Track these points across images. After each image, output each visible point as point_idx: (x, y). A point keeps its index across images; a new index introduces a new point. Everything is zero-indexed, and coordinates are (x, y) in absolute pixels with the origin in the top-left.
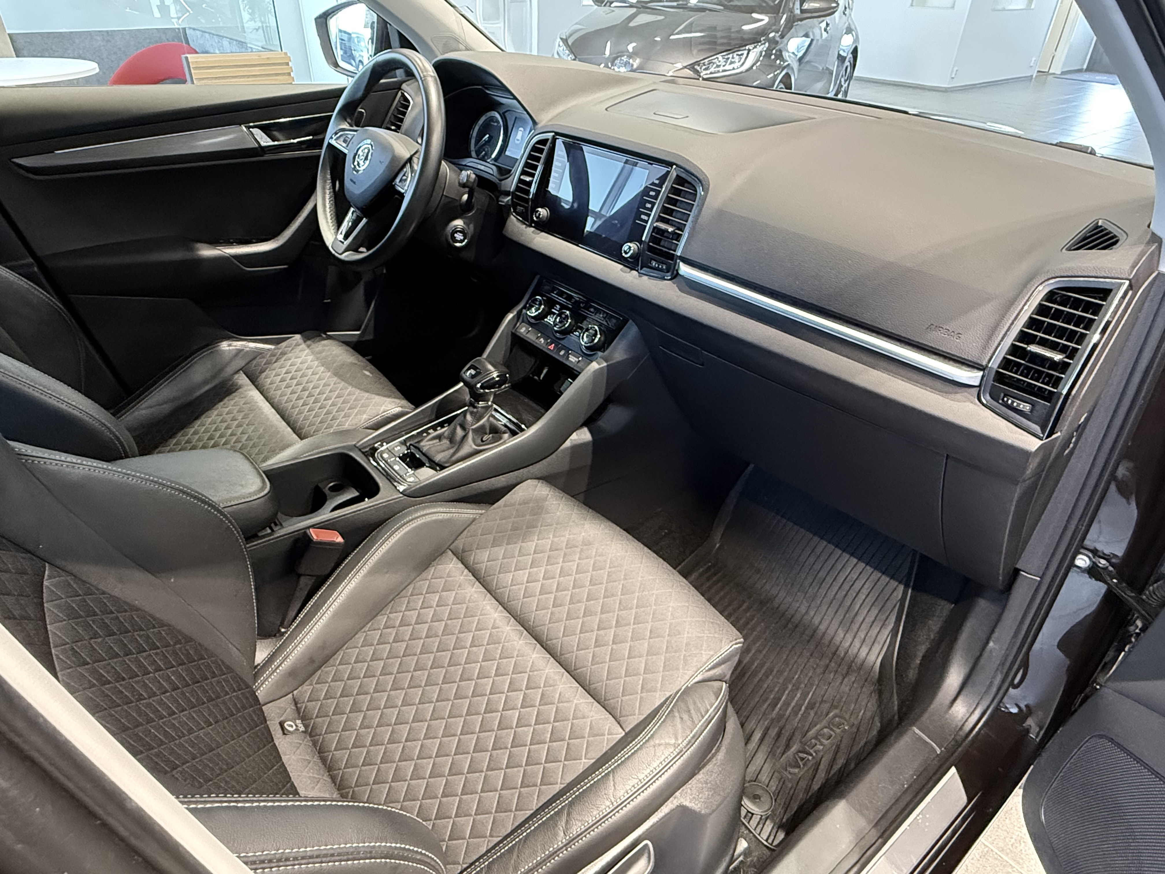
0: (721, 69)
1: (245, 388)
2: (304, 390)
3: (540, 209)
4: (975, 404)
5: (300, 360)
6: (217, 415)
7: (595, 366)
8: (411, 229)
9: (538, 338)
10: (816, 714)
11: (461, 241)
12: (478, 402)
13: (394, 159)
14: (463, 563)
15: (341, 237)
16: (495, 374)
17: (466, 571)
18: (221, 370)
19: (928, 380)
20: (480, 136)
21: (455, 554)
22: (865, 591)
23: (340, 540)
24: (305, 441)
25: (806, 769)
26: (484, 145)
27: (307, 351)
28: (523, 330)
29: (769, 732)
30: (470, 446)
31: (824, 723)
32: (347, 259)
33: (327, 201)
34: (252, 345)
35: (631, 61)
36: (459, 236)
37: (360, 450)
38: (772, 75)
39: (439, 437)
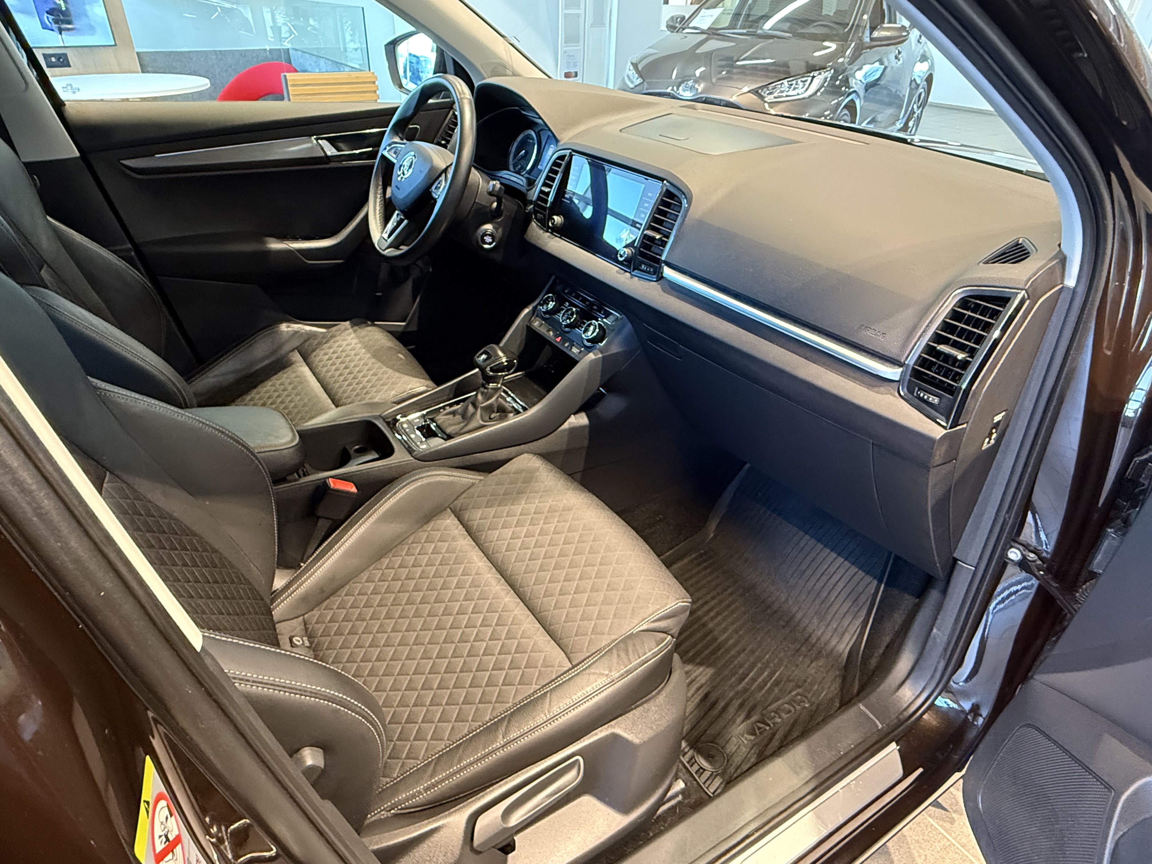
0: (784, 94)
1: (298, 364)
2: (346, 368)
3: (555, 217)
4: (894, 396)
5: (345, 343)
6: (271, 386)
7: (591, 356)
8: (442, 229)
9: (548, 331)
10: (780, 690)
11: (490, 244)
12: (489, 383)
13: (432, 169)
14: (459, 520)
15: (386, 236)
16: (504, 360)
17: (461, 527)
18: (280, 347)
20: (518, 151)
21: (453, 512)
22: (841, 584)
23: (354, 490)
24: (339, 408)
25: (762, 737)
26: (520, 160)
27: (353, 335)
28: (536, 324)
29: (734, 701)
30: (478, 420)
31: (787, 699)
32: (388, 255)
33: (378, 204)
34: (308, 328)
35: (696, 86)
36: (488, 239)
37: (384, 420)
38: (836, 101)
39: (454, 413)
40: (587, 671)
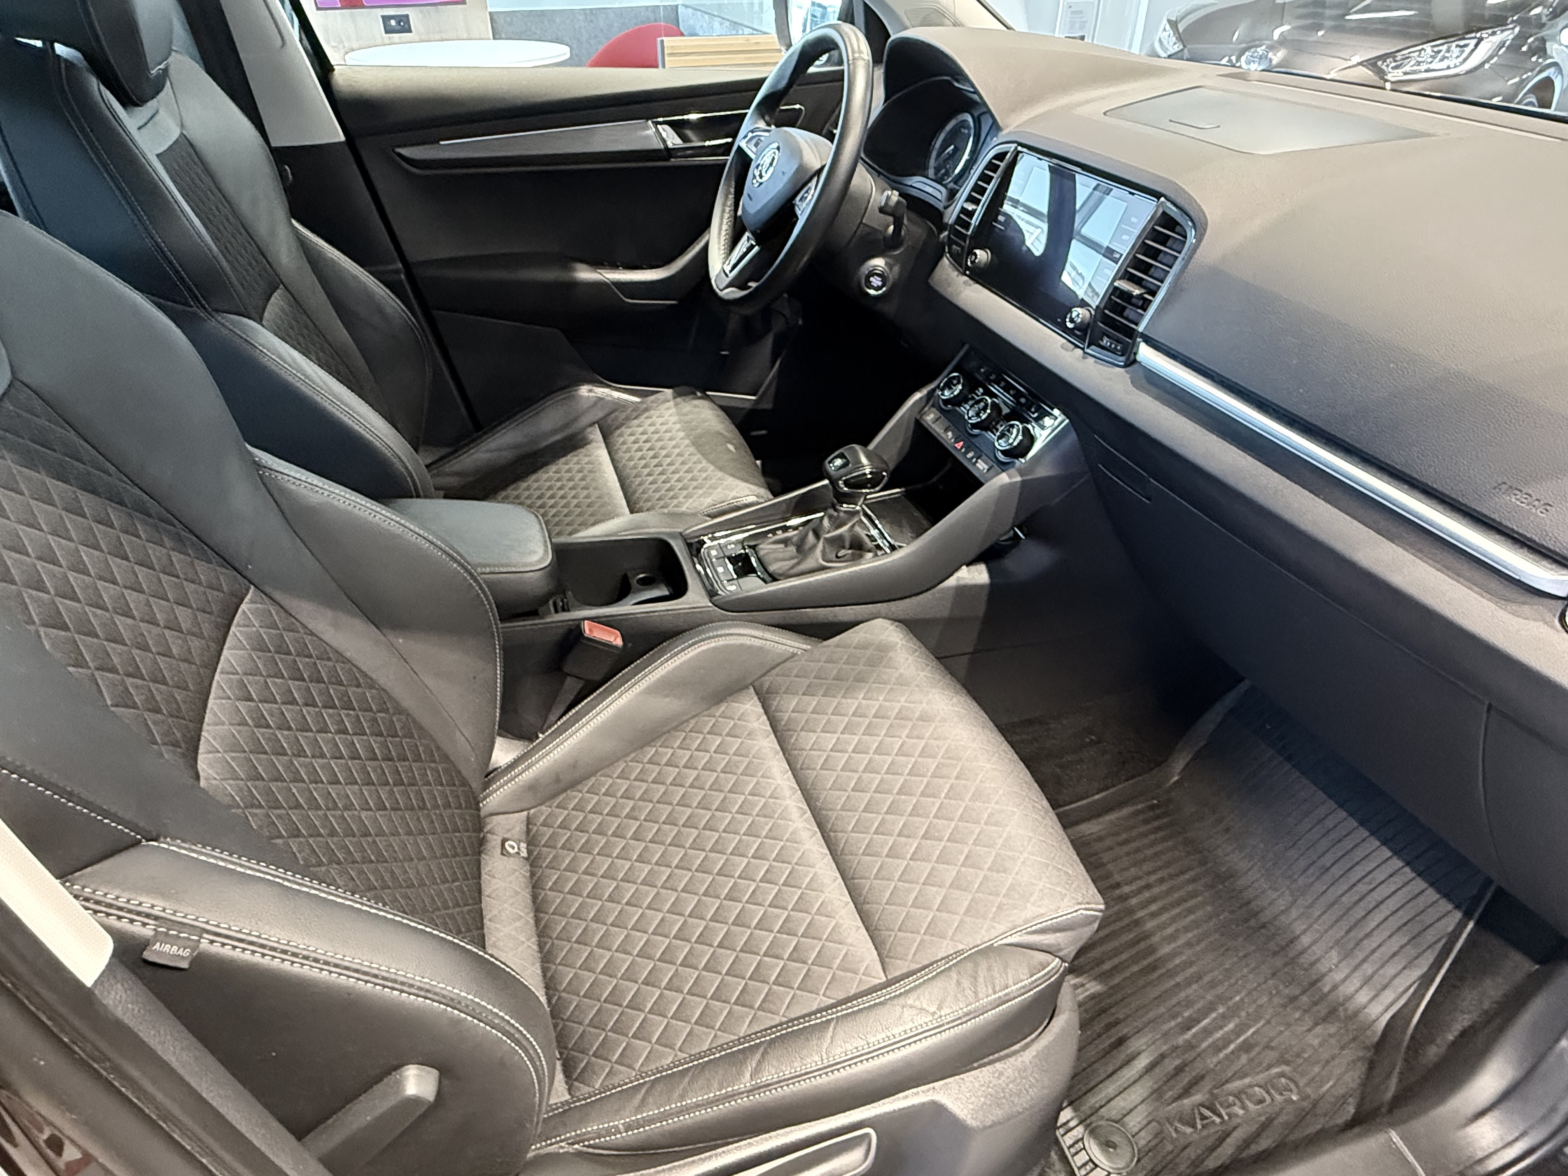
0: (1424, 67)
1: (594, 444)
2: (654, 457)
3: (978, 252)
4: (1553, 627)
5: (660, 420)
6: (555, 472)
7: (1004, 478)
9: (946, 430)
10: (1251, 1060)
11: (878, 288)
12: (841, 503)
13: (801, 170)
14: (763, 707)
15: (727, 269)
16: (867, 471)
17: (765, 717)
18: (575, 419)
19: (1479, 575)
20: (944, 147)
21: (757, 694)
23: (619, 642)
24: (634, 515)
25: (1205, 1133)
26: (945, 161)
27: (673, 410)
28: (930, 418)
29: (1166, 1061)
30: (817, 558)
31: (1261, 1078)
32: (726, 297)
33: (725, 221)
34: (616, 394)
35: (1270, 55)
36: (876, 281)
37: (685, 540)
38: (1517, 80)
39: (786, 542)
40: (902, 1000)
